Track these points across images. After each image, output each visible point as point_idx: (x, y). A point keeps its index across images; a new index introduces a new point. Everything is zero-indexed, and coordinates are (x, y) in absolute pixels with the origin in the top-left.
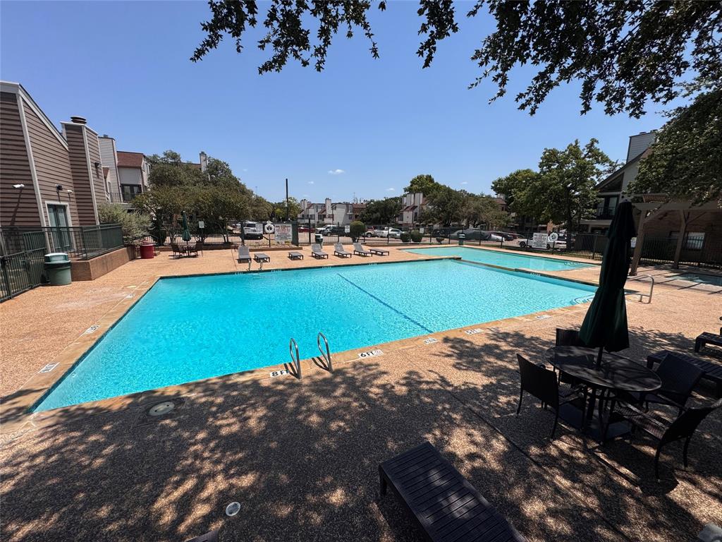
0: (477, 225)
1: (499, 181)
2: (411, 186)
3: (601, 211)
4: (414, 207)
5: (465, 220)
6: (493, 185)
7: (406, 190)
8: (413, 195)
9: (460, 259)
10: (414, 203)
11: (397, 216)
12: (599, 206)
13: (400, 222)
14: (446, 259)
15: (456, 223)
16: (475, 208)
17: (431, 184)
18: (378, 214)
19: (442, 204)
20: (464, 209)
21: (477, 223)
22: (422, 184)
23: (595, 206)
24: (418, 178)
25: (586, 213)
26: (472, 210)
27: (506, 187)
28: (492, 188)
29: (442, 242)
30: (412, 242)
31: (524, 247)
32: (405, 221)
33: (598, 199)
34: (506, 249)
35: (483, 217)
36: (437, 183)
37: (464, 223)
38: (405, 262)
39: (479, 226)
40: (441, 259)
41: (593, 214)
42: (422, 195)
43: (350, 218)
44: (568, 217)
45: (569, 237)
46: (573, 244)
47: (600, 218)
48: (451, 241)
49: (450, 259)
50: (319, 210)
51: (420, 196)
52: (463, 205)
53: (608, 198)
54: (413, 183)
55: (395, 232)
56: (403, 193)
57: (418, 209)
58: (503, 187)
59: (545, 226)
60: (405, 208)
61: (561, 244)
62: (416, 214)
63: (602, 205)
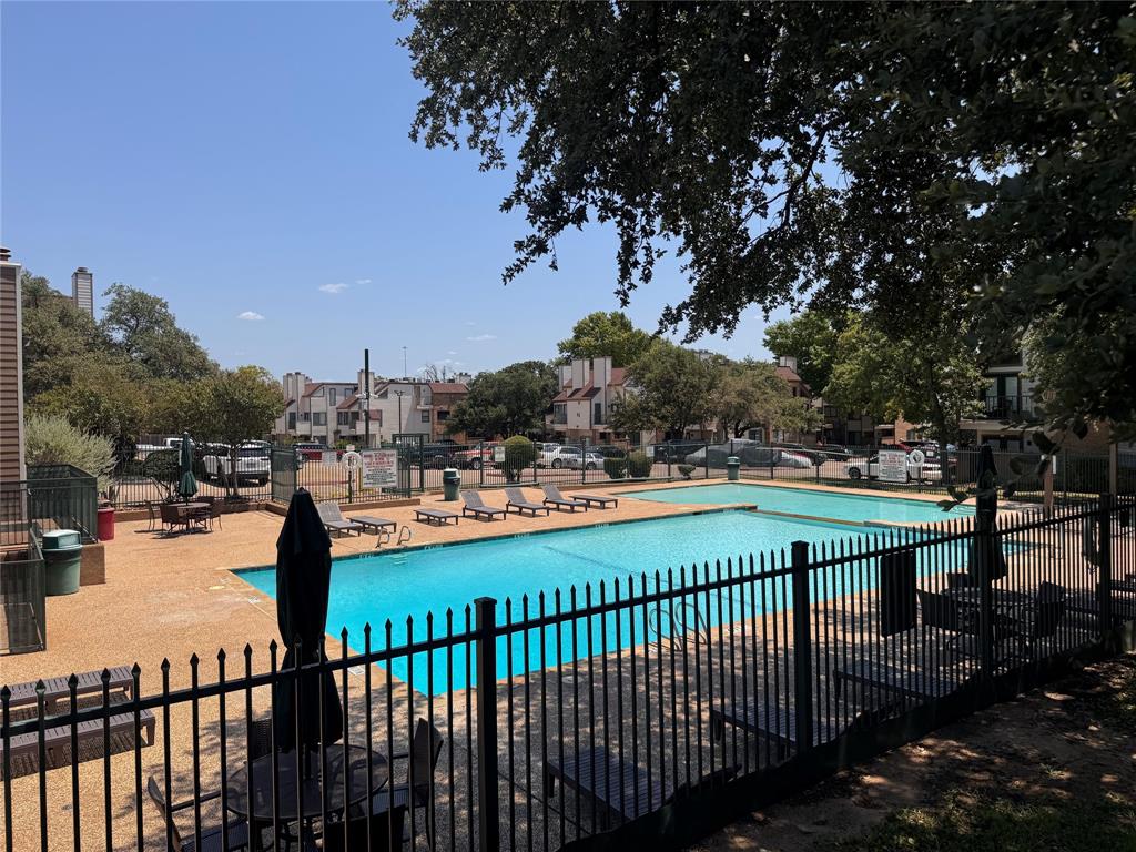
0: (743, 430)
1: (779, 328)
2: (577, 338)
3: (993, 403)
4: (592, 392)
5: (716, 420)
6: (768, 338)
7: (562, 348)
8: (587, 363)
9: (755, 508)
10: (592, 381)
11: (550, 411)
12: (988, 393)
13: (559, 427)
14: (729, 509)
15: (697, 427)
16: (740, 394)
17: (625, 335)
18: (502, 409)
19: (665, 385)
20: (715, 395)
21: (741, 426)
22: (603, 335)
23: (983, 396)
24: (591, 320)
25: (969, 408)
26: (733, 399)
27: (795, 342)
28: (766, 343)
29: (691, 474)
30: (631, 478)
31: (856, 479)
32: (571, 425)
33: (985, 380)
34: (829, 485)
35: (758, 413)
36: (640, 332)
37: (713, 427)
38: (658, 518)
39: (746, 433)
40: (721, 511)
41: (980, 411)
42: (609, 361)
43: (425, 419)
44: (938, 415)
45: (944, 455)
46: (954, 470)
47: (992, 416)
48: (711, 472)
49: (737, 509)
50: (340, 399)
51: (604, 365)
52: (711, 387)
53: (1002, 378)
54: (580, 331)
55: (569, 456)
56: (556, 355)
57: (602, 393)
58: (789, 342)
59: (889, 426)
60: (569, 392)
61: (930, 469)
62: (598, 406)
63: (993, 392)
